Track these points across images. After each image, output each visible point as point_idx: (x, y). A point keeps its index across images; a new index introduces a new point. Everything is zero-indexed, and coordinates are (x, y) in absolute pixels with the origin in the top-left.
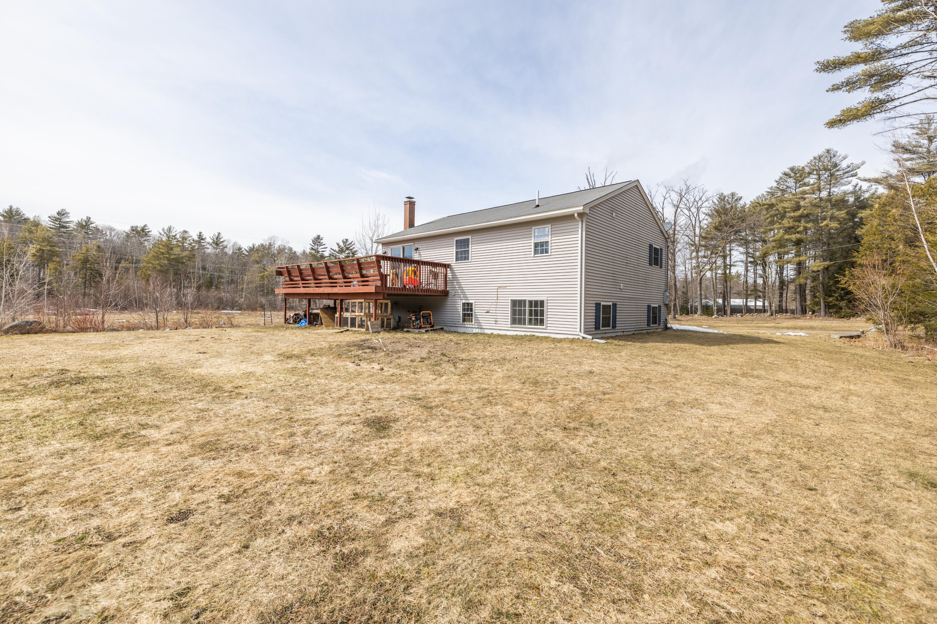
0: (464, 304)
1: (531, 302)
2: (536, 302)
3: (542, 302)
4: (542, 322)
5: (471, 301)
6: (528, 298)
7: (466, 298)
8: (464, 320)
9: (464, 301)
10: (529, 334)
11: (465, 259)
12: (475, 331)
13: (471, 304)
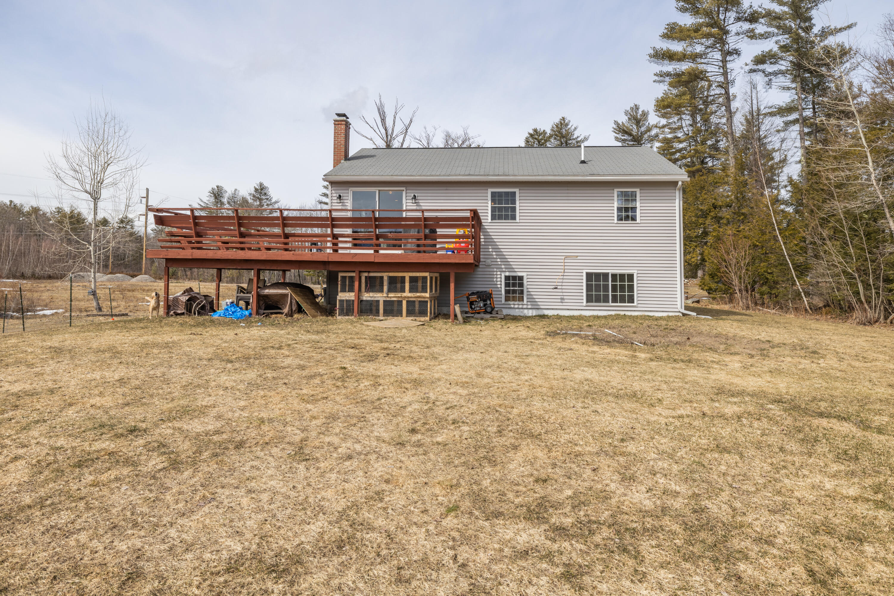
0: (507, 278)
1: (614, 276)
2: (622, 276)
3: (631, 277)
4: (631, 299)
5: (520, 274)
6: (611, 271)
7: (511, 269)
8: (507, 299)
9: (507, 274)
10: (613, 313)
11: (506, 218)
12: (530, 313)
13: (521, 278)
